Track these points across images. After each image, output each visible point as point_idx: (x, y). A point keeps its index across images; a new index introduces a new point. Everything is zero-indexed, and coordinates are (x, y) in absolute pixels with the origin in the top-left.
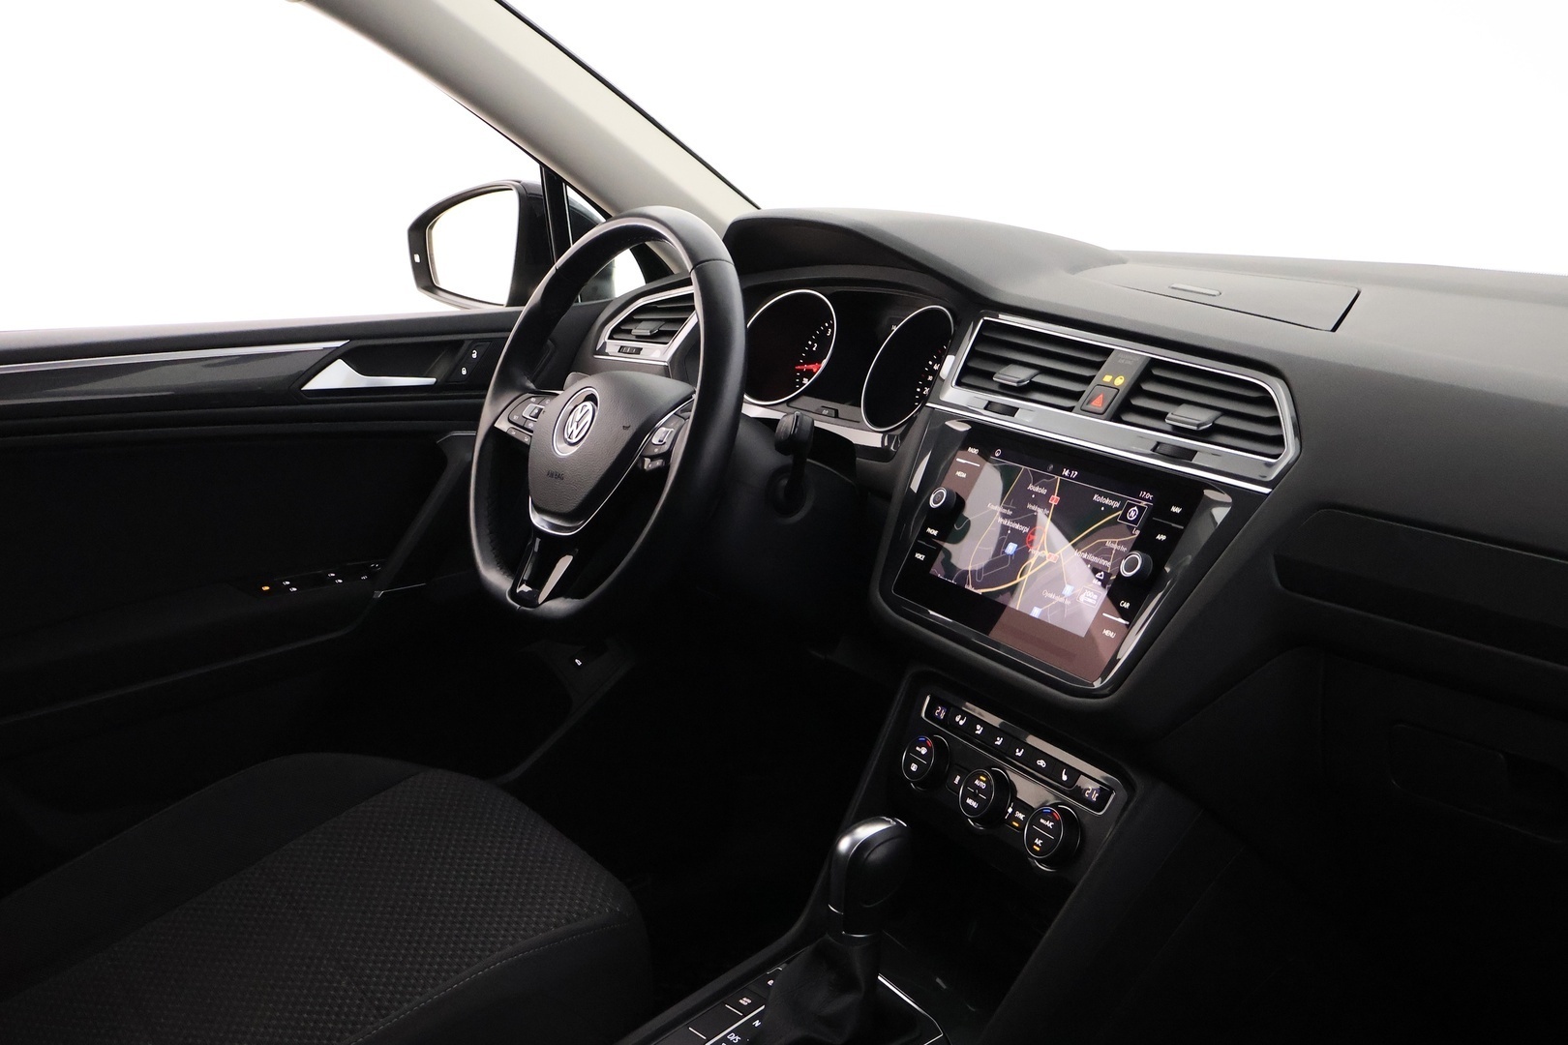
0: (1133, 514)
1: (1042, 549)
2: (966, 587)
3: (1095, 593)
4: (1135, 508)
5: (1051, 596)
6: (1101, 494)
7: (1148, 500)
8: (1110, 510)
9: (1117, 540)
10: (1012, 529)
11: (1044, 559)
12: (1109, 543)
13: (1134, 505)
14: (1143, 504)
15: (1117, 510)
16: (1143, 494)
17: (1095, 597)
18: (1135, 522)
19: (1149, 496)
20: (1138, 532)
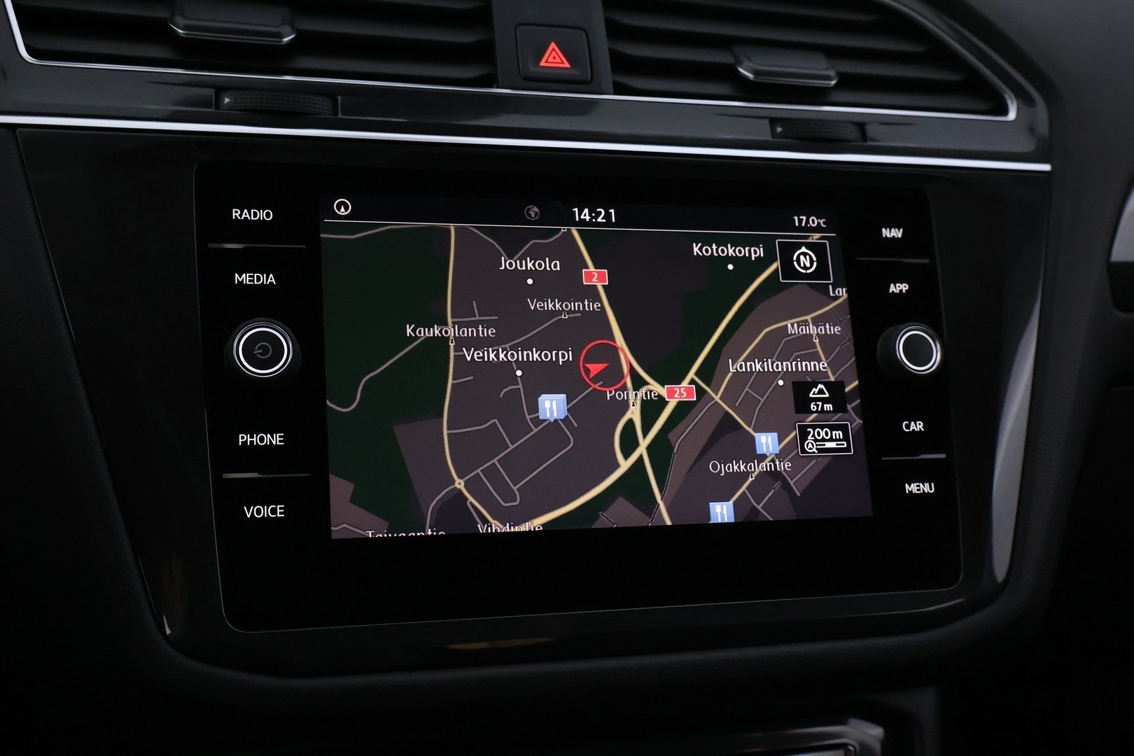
0: (805, 260)
1: (638, 383)
2: (482, 529)
3: (833, 428)
4: (804, 249)
5: (737, 467)
6: (707, 240)
7: (818, 229)
8: (749, 269)
9: (809, 318)
10: (523, 365)
11: (662, 402)
12: (792, 327)
13: (799, 246)
14: (815, 238)
15: (762, 264)
16: (799, 220)
17: (838, 434)
18: (821, 272)
19: (814, 221)
20: (842, 293)
